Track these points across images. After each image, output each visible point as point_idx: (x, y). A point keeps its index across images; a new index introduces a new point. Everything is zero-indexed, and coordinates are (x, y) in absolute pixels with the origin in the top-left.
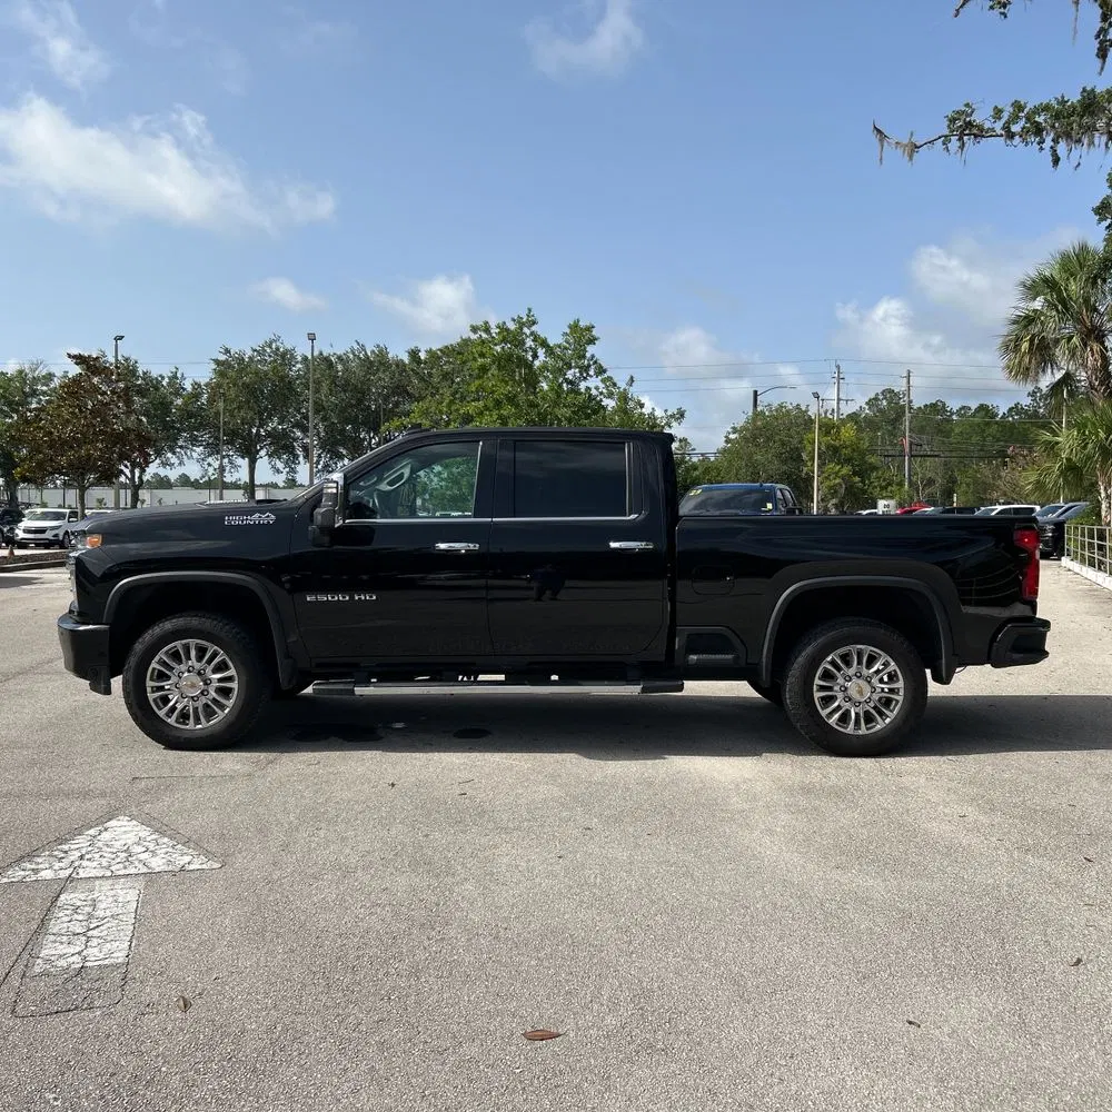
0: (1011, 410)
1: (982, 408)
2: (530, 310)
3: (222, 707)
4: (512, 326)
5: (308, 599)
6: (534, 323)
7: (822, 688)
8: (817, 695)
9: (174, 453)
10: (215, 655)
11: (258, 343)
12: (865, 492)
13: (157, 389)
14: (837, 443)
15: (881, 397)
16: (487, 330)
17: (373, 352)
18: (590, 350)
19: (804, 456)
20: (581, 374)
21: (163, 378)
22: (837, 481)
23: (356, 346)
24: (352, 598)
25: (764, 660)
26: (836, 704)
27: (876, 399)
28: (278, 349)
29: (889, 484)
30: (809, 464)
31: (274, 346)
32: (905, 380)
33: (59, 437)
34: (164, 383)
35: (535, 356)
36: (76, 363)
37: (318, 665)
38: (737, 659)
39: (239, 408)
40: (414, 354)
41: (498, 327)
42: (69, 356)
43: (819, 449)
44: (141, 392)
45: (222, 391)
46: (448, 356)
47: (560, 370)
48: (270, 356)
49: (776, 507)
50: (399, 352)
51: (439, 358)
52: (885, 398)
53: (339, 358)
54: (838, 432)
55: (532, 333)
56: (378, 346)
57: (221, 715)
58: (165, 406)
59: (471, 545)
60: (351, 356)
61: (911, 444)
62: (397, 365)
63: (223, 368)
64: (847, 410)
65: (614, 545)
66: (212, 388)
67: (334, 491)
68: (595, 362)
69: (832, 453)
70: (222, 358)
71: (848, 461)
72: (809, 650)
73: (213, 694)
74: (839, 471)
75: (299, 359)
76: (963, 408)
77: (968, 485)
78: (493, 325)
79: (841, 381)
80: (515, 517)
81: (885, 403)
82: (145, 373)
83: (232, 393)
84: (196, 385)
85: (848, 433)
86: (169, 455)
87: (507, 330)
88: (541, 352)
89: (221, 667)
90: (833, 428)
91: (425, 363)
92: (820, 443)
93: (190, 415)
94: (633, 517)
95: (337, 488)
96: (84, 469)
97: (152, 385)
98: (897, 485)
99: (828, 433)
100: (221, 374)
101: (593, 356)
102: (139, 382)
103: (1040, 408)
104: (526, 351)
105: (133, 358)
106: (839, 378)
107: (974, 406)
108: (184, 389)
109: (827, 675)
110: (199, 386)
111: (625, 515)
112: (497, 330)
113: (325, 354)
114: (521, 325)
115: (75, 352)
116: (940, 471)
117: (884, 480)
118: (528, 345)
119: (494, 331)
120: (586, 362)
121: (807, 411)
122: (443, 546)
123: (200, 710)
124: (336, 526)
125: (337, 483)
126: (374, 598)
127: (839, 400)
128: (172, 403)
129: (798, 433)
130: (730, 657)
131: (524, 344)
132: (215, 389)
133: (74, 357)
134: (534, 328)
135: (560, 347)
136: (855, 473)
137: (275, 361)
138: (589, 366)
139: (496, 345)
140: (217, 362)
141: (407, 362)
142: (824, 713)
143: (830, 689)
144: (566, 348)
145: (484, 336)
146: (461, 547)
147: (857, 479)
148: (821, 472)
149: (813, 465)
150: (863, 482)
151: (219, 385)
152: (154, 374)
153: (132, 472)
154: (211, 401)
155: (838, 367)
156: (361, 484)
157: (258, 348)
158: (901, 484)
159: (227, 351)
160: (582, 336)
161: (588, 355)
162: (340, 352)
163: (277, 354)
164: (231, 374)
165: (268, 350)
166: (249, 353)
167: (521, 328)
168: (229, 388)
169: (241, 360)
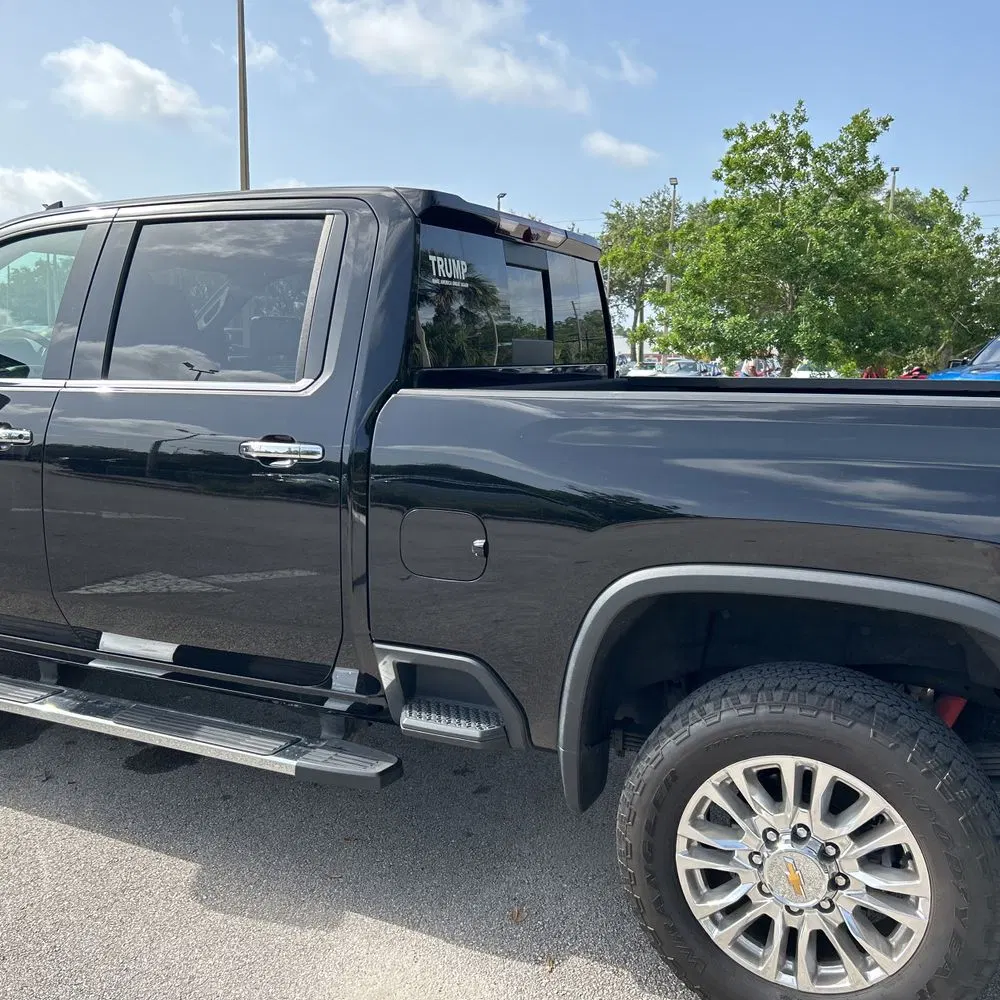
2: (801, 103)
6: (803, 120)
11: (647, 194)
16: (743, 135)
25: (561, 750)
28: (664, 200)
31: (661, 198)
48: (657, 207)
63: (613, 220)
68: (878, 166)
70: (613, 211)
75: (684, 208)
78: (749, 126)
87: (765, 131)
94: (302, 385)
100: (613, 227)
101: (876, 158)
111: (289, 382)
112: (753, 134)
134: (802, 127)
137: (661, 212)
140: (609, 216)
151: (608, 238)
157: (646, 200)
159: (618, 205)
161: (869, 156)
163: (663, 205)
164: (620, 226)
165: (656, 201)
166: (638, 205)
167: (785, 127)
168: (616, 240)
169: (630, 213)
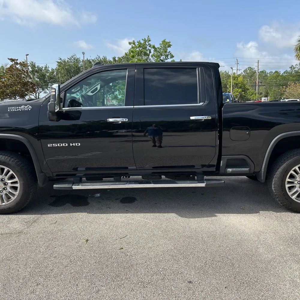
0: (284, 72)
1: (276, 72)
2: (149, 36)
3: (14, 195)
4: (142, 42)
5: (49, 146)
6: (150, 41)
7: (289, 182)
8: (287, 186)
9: (48, 89)
10: (8, 172)
11: (69, 57)
12: (245, 96)
13: (41, 71)
14: (237, 82)
15: (247, 69)
16: (134, 44)
17: (102, 58)
18: (169, 49)
19: (228, 86)
20: (166, 58)
21: (43, 67)
22: (237, 93)
23: (97, 57)
24: (69, 145)
25: (263, 170)
26: (295, 190)
27: (246, 70)
28: (75, 58)
29: (252, 94)
30: (229, 88)
31: (74, 57)
32: (257, 63)
33: (7, 84)
34: (43, 69)
35: (150, 52)
36: (11, 61)
37: (57, 175)
38: (250, 170)
39: (65, 76)
40: (114, 58)
41: (138, 42)
42: (9, 59)
43: (232, 84)
44: (37, 72)
45: (60, 71)
46: (124, 59)
47: (159, 56)
48: (73, 60)
49: (230, 100)
50: (110, 58)
51: (122, 60)
52: (249, 70)
53: (93, 60)
54: (237, 79)
55: (149, 44)
56: (104, 57)
57: (13, 198)
58: (44, 76)
59: (124, 119)
60: (96, 60)
61: (258, 82)
62: (109, 62)
63: (60, 64)
64: (239, 73)
65: (192, 118)
66: (57, 70)
67: (54, 93)
68: (170, 54)
69: (236, 85)
70: (59, 61)
71: (240, 87)
72: (284, 165)
73: (9, 190)
74: (238, 91)
75: (81, 61)
76: (271, 72)
77: (272, 94)
78: (136, 42)
79: (238, 64)
80: (144, 105)
81: (248, 71)
82: (38, 66)
83: (62, 71)
84: (52, 69)
85: (240, 79)
86: (46, 90)
87: (141, 43)
88: (152, 50)
89: (12, 177)
90: (236, 78)
91: (118, 61)
92: (232, 83)
93: (51, 78)
94: (201, 104)
95: (55, 92)
96: (15, 94)
97: (40, 69)
98: (255, 94)
99: (234, 80)
100: (59, 66)
101: (170, 52)
102: (36, 69)
103: (293, 71)
104: (147, 50)
105: (34, 62)
106: (237, 63)
107: (274, 71)
108: (49, 71)
109: (292, 176)
110: (53, 70)
111: (197, 103)
112: (138, 43)
113: (89, 59)
114: (145, 41)
115: (10, 58)
116: (264, 90)
117: (251, 93)
118: (148, 48)
119: (137, 44)
120: (167, 53)
121: (228, 73)
122: (111, 120)
123: (4, 196)
124: (56, 111)
125: (55, 89)
126: (79, 144)
127: (237, 70)
128: (46, 75)
129: (226, 79)
130: (247, 169)
131: (146, 48)
132: (58, 70)
133: (10, 59)
134: (150, 42)
135: (158, 48)
136: (243, 91)
137: (74, 62)
138: (168, 55)
139: (137, 48)
140: (58, 62)
141: (112, 61)
142: (290, 194)
143: (292, 183)
144: (160, 49)
145: (133, 45)
146: (120, 120)
147: (243, 93)
148: (233, 91)
149: (230, 89)
150: (245, 93)
151: (59, 69)
152: (40, 66)
153: (36, 95)
154: (57, 74)
155: (237, 60)
156: (73, 90)
158: (256, 94)
159: (61, 59)
160: (167, 45)
161: (168, 51)
162: (93, 59)
163: (75, 60)
164: (62, 66)
165: (72, 58)
166: (67, 59)
167: (145, 42)
168: (61, 70)
169: (65, 61)
